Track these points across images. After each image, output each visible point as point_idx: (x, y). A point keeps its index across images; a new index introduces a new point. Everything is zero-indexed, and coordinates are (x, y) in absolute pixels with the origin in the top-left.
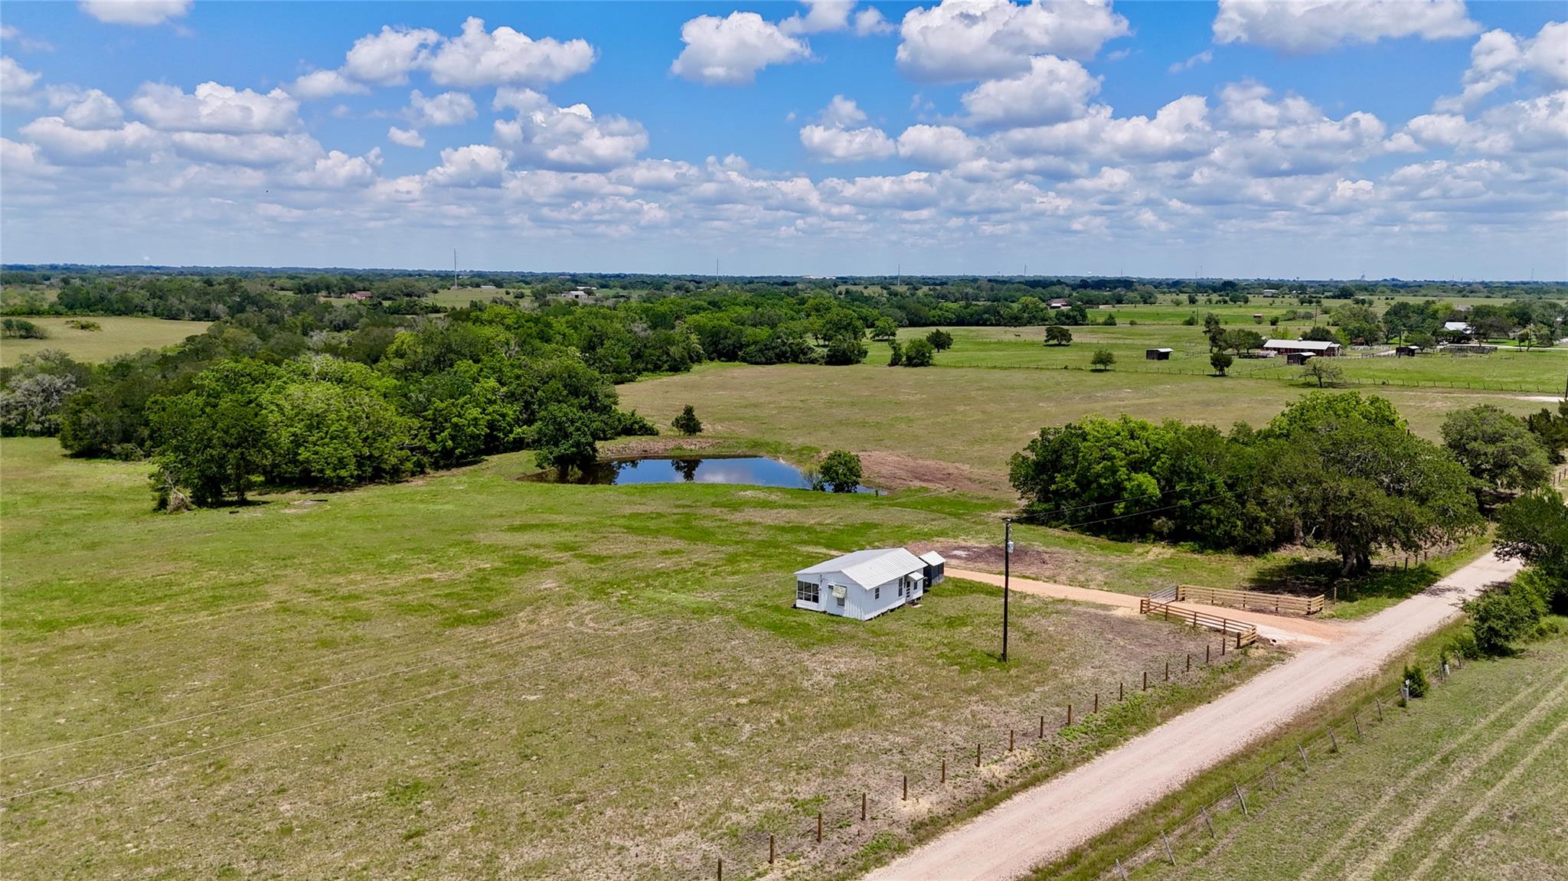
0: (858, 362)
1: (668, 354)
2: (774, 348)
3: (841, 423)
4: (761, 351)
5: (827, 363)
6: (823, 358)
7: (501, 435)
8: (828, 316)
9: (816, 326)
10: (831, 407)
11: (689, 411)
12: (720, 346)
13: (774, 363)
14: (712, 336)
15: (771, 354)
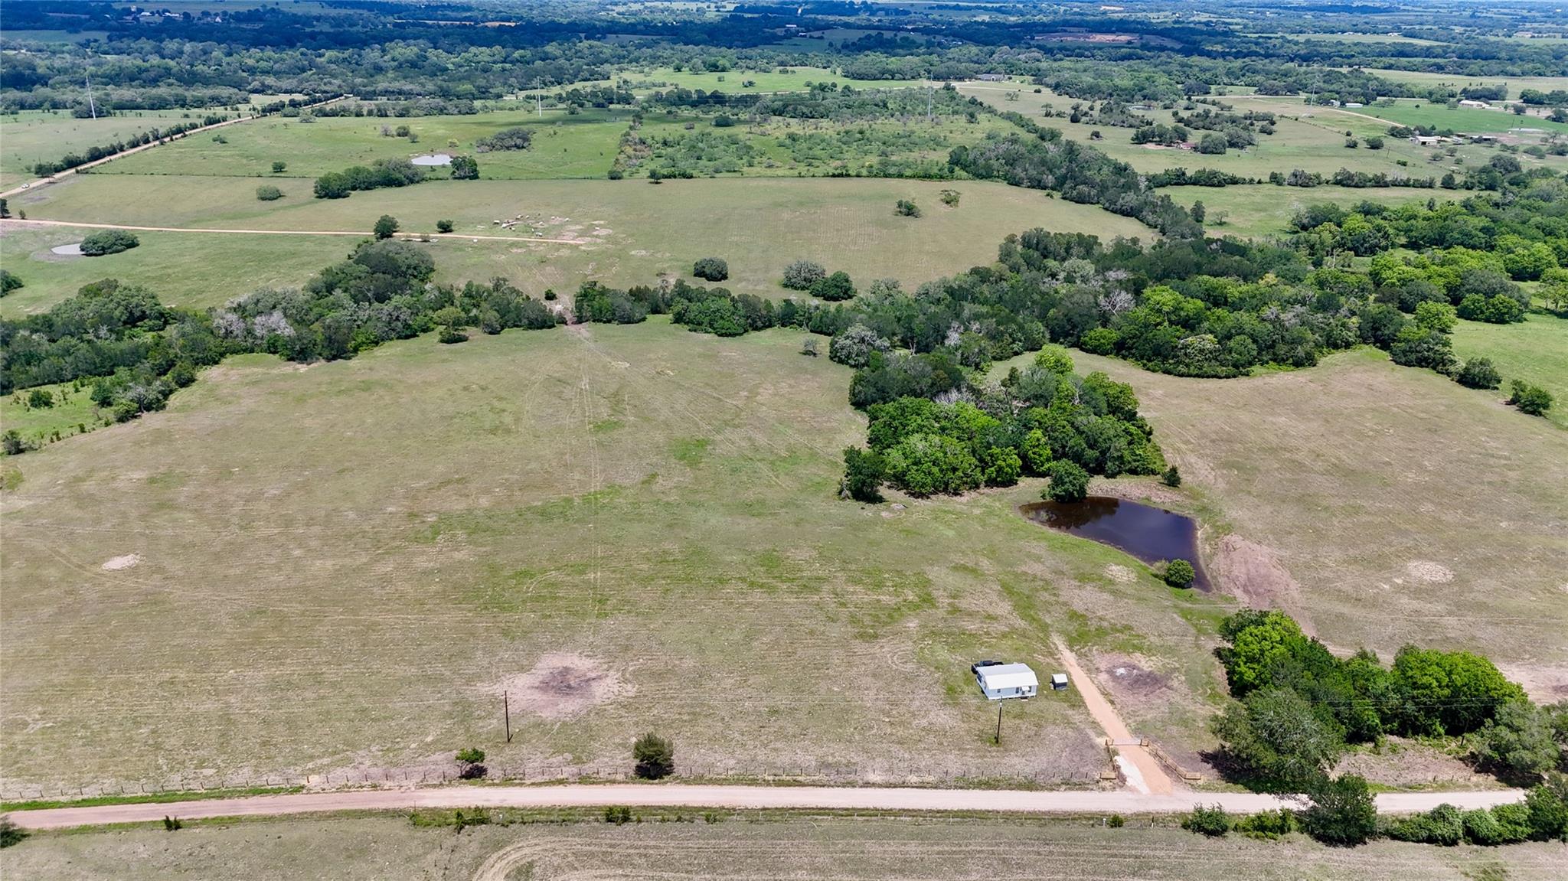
2: (1418, 352)
5: (1458, 381)
6: (1458, 374)
14: (1374, 322)
15: (1413, 357)
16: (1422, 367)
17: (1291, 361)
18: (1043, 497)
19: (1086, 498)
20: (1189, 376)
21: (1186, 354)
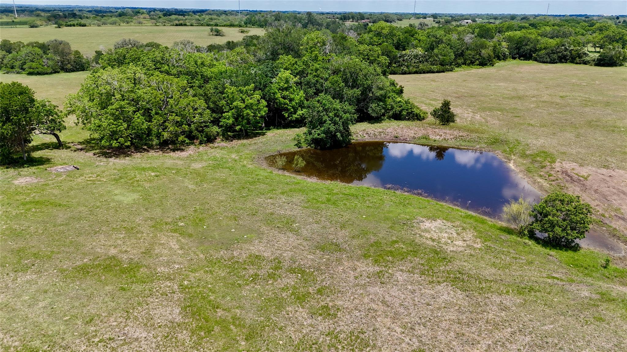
0: (621, 65)
1: (480, 55)
2: (559, 52)
3: (589, 124)
4: (548, 54)
5: (596, 65)
6: (594, 61)
7: (286, 115)
8: (606, 33)
9: (596, 40)
10: (586, 105)
11: (446, 105)
12: (522, 50)
13: (556, 63)
14: (517, 44)
15: (555, 56)
16: (563, 62)
17: (477, 62)
18: (298, 145)
19: (349, 143)
20: (410, 73)
21: (404, 60)
